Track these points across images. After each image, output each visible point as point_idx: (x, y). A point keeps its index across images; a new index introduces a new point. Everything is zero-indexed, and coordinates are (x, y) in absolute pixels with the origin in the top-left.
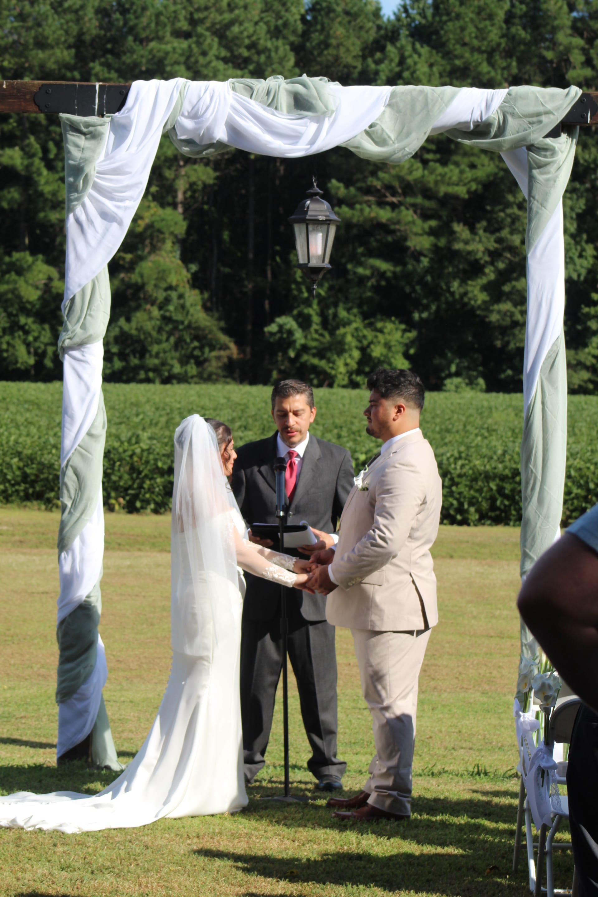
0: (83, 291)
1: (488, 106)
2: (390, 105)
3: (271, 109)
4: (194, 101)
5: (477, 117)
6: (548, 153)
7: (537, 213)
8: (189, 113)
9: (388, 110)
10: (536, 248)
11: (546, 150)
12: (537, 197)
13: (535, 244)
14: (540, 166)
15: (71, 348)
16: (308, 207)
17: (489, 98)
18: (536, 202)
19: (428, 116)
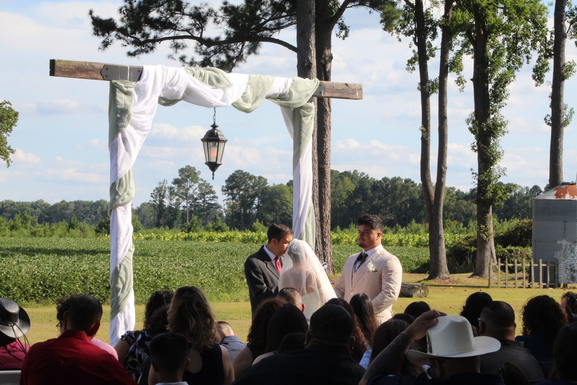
0: (125, 175)
1: (286, 86)
2: (248, 83)
3: (203, 83)
4: (171, 78)
5: (281, 92)
6: (309, 110)
7: (304, 139)
8: (168, 83)
9: (248, 86)
10: (303, 156)
11: (308, 108)
12: (304, 131)
13: (303, 154)
14: (305, 116)
15: (120, 205)
16: (217, 133)
17: (286, 83)
18: (304, 134)
19: (264, 90)
